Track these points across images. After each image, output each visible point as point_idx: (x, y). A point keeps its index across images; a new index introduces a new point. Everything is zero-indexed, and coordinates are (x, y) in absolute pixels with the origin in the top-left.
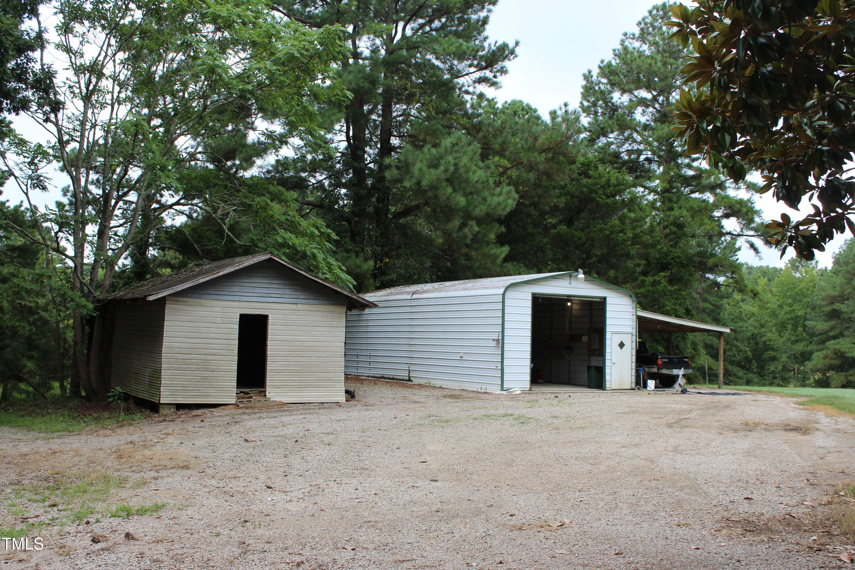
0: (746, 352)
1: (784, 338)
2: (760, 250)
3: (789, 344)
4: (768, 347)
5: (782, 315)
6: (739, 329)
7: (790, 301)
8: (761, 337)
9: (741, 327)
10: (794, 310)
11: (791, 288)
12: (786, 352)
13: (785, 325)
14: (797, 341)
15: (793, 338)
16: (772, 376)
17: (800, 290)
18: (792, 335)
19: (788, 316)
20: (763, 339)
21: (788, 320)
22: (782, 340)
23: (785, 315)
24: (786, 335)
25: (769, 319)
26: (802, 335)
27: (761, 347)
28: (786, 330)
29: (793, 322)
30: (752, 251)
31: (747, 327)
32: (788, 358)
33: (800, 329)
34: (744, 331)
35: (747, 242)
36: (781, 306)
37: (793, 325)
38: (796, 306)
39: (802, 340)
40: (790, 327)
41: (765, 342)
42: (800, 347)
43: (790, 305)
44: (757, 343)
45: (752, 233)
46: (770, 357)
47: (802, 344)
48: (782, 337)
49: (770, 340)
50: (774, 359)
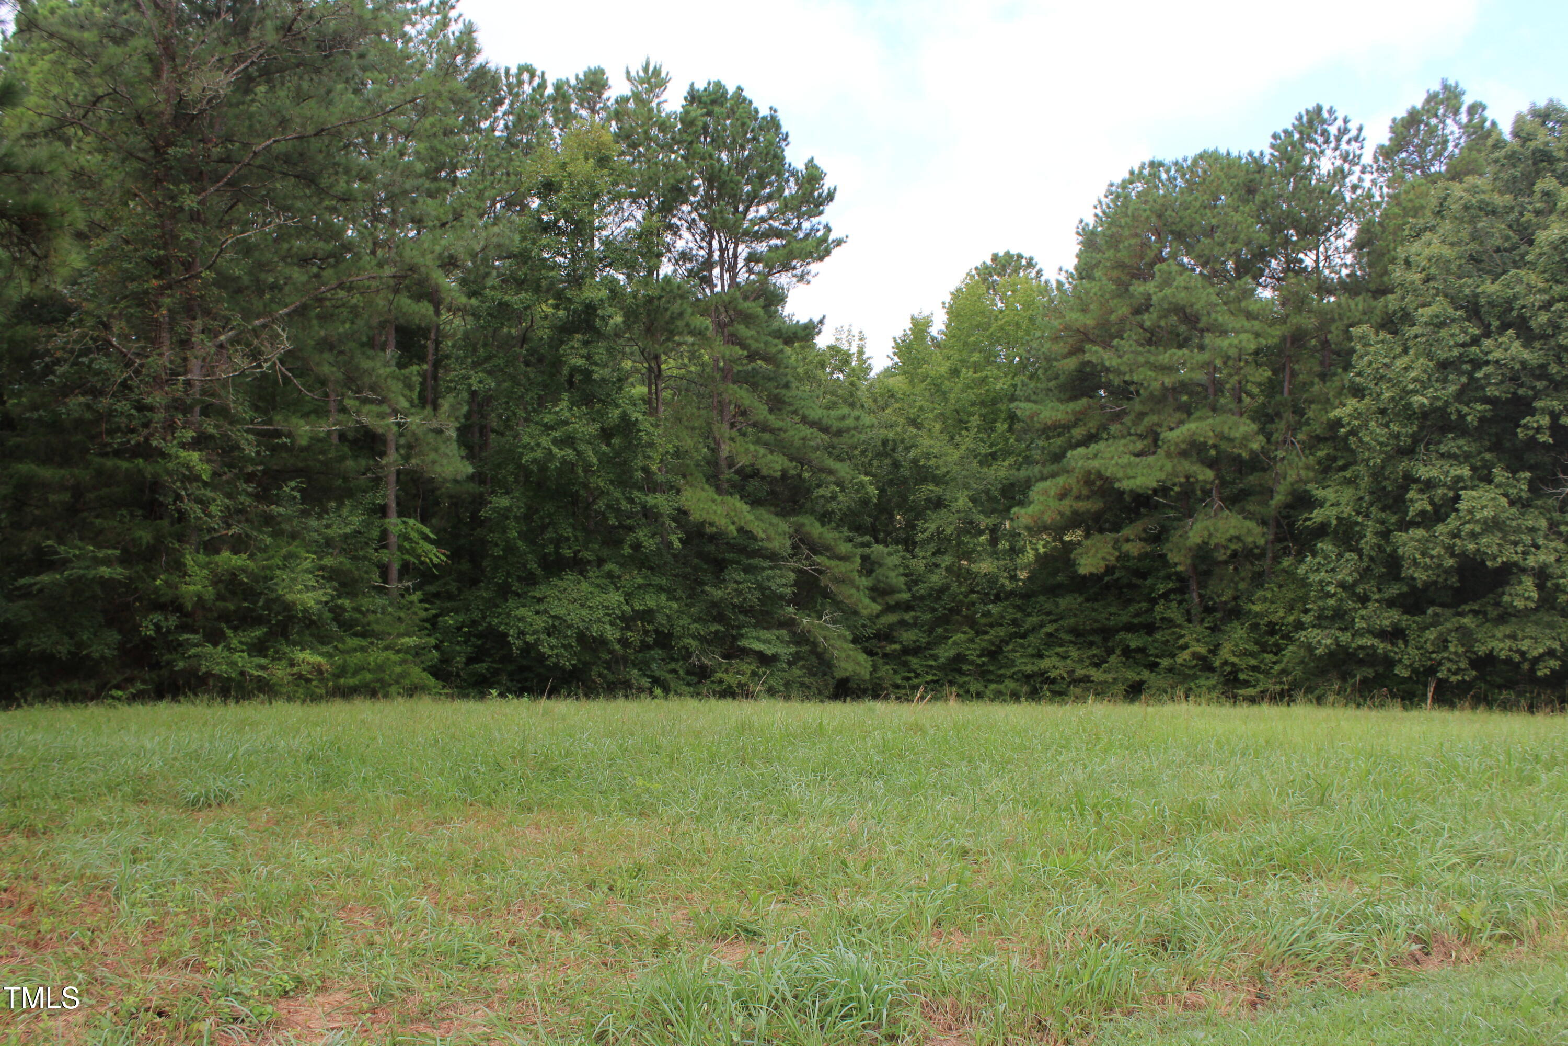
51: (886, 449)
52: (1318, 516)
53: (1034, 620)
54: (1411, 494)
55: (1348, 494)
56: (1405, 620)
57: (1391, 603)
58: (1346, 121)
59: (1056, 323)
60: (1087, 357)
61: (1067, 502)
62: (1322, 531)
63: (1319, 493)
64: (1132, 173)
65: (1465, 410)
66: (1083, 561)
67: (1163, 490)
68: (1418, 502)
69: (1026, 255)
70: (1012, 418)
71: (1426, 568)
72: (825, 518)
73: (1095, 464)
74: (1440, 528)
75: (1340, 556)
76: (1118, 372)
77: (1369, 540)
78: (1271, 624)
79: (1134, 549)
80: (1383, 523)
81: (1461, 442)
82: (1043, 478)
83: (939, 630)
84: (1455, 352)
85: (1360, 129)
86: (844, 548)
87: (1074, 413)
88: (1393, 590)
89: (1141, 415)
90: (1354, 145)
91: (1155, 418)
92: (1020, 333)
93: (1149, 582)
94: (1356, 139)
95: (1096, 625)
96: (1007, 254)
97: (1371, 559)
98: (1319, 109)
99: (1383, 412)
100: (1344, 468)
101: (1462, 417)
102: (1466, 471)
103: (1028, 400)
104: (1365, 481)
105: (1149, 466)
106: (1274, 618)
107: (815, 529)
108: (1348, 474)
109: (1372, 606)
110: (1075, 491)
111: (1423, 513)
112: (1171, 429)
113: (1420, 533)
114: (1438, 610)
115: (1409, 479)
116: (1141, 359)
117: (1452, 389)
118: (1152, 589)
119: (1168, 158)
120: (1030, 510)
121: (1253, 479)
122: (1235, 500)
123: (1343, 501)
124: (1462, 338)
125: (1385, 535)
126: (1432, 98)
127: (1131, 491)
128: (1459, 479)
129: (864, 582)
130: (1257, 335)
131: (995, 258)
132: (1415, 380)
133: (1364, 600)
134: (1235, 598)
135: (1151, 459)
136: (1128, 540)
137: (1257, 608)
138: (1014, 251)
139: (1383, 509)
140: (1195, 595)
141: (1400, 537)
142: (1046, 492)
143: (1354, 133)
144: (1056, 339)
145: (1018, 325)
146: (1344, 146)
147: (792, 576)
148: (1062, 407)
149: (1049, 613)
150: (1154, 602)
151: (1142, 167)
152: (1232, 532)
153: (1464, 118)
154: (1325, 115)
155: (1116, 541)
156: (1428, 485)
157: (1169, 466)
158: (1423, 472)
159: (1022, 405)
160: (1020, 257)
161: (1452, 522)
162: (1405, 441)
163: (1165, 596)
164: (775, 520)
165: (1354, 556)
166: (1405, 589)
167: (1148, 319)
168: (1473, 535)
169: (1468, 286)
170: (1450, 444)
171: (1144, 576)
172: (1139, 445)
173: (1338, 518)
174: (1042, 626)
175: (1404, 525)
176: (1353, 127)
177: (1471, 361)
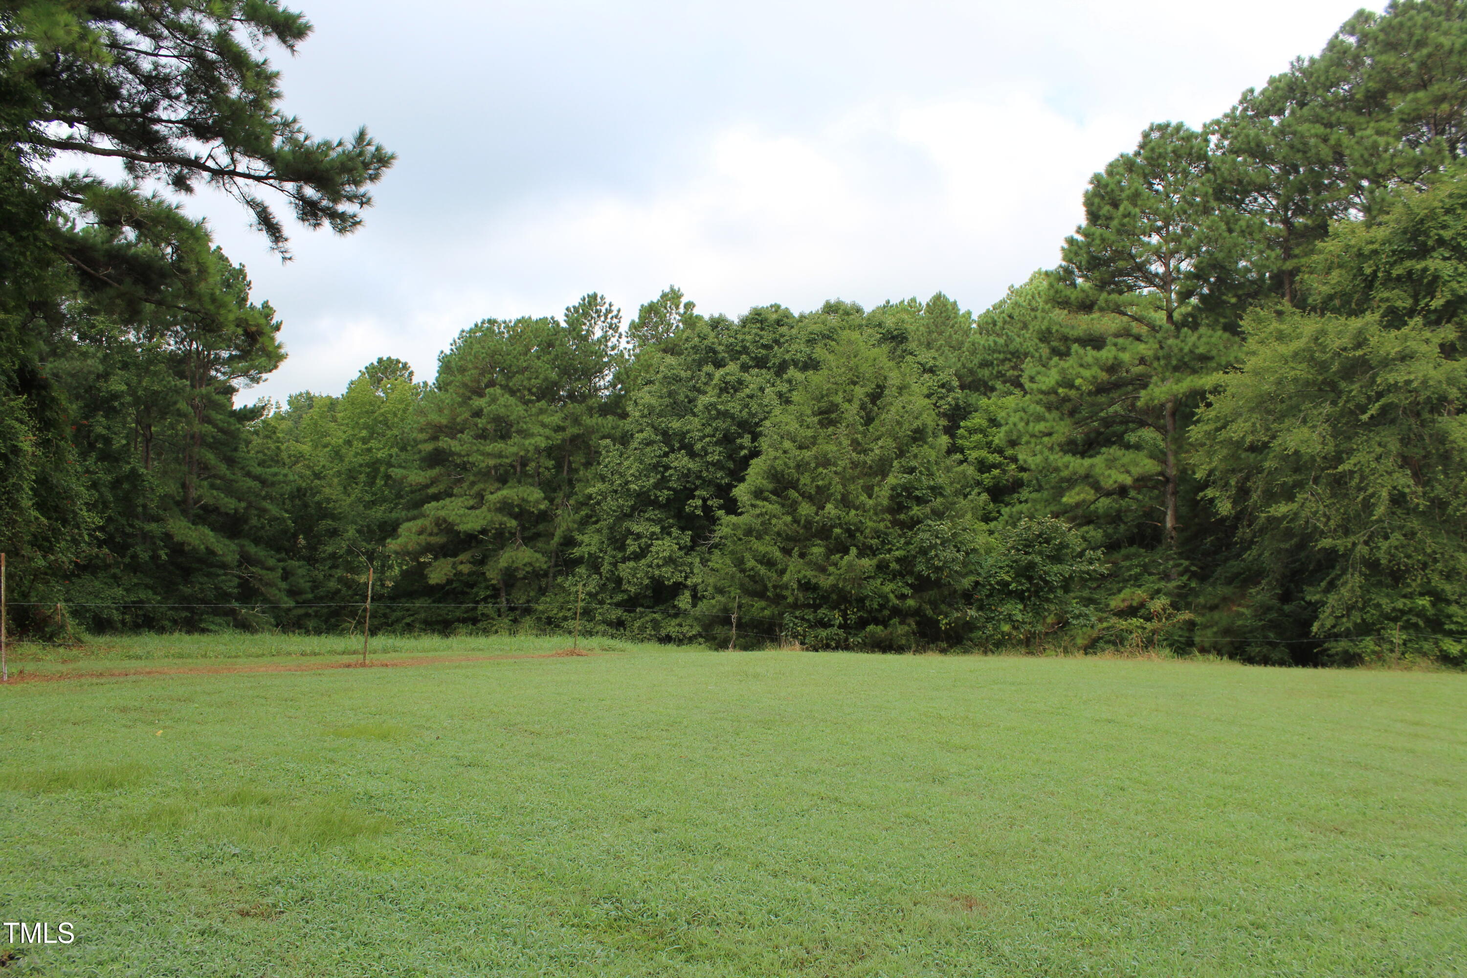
0: (284, 520)
1: (353, 497)
2: (286, 232)
3: (361, 508)
4: (325, 514)
5: (352, 457)
6: (271, 479)
7: (364, 433)
8: (314, 495)
9: (276, 474)
10: (369, 450)
11: (367, 412)
12: (354, 522)
13: (355, 475)
14: (374, 503)
15: (368, 498)
16: (329, 563)
17: (382, 415)
18: (366, 491)
19: (360, 460)
20: (317, 498)
21: (361, 465)
22: (349, 501)
23: (355, 457)
24: (356, 492)
25: (328, 464)
26: (383, 492)
27: (313, 512)
28: (357, 484)
29: (368, 470)
30: (264, 238)
31: (286, 475)
32: (358, 531)
33: (380, 482)
34: (280, 482)
35: (248, 202)
36: (349, 443)
37: (368, 475)
38: (373, 444)
39: (384, 500)
40: (362, 478)
41: (319, 504)
42: (379, 513)
43: (365, 441)
44: (306, 506)
45: (259, 167)
46: (328, 530)
47: (383, 508)
48: (349, 496)
49: (328, 500)
50: (334, 533)
51: (300, 493)
52: (577, 552)
53: (398, 614)
54: (628, 542)
55: (596, 538)
56: (625, 616)
57: (618, 605)
58: (610, 305)
59: (422, 420)
60: (440, 444)
61: (422, 537)
62: (579, 561)
63: (579, 538)
64: (476, 325)
65: (659, 493)
66: (432, 576)
67: (484, 531)
68: (632, 546)
69: (403, 360)
70: (388, 477)
71: (635, 584)
72: (257, 541)
73: (442, 513)
74: (643, 561)
75: (589, 576)
76: (459, 455)
77: (606, 568)
78: (549, 618)
79: (465, 568)
80: (614, 557)
81: (657, 512)
82: (409, 520)
83: (333, 620)
84: (654, 461)
85: (619, 311)
86: (271, 562)
87: (431, 478)
88: (619, 597)
89: (473, 484)
90: (615, 321)
91: (482, 486)
92: (396, 420)
93: (475, 590)
94: (616, 317)
95: (440, 618)
96: (389, 359)
97: (607, 579)
98: (595, 296)
99: (616, 491)
100: (596, 522)
101: (657, 497)
102: (657, 529)
103: (400, 466)
104: (605, 531)
105: (477, 517)
106: (551, 614)
107: (252, 549)
108: (597, 526)
109: (606, 607)
110: (429, 530)
111: (634, 552)
112: (492, 493)
113: (632, 564)
114: (642, 610)
115: (629, 532)
116: (475, 448)
117: (652, 481)
118: (477, 594)
119: (500, 319)
120: (399, 541)
121: (541, 527)
122: (529, 540)
123: (593, 543)
124: (657, 453)
125: (615, 565)
126: (664, 296)
127: (465, 532)
128: (653, 533)
129: (284, 585)
130: (547, 438)
131: (380, 361)
132: (632, 475)
133: (602, 603)
134: (528, 602)
135: (478, 512)
136: (462, 563)
137: (541, 608)
138: (393, 357)
139: (615, 549)
140: (504, 599)
141: (621, 566)
142: (409, 530)
143: (615, 313)
144: (421, 430)
145: (395, 415)
146: (609, 320)
147: (236, 581)
148: (423, 473)
149: (408, 610)
150: (477, 602)
151: (483, 323)
152: (526, 560)
153: (682, 310)
154: (599, 300)
155: (454, 563)
156: (639, 536)
157: (489, 517)
158: (636, 528)
159: (396, 470)
160: (398, 361)
161: (649, 558)
162: (627, 510)
163: (485, 599)
164: (227, 542)
165: (597, 577)
166: (626, 597)
167: (481, 422)
168: (658, 566)
169: (663, 422)
170: (651, 513)
171: (472, 586)
172: (471, 502)
173: (589, 553)
174: (403, 618)
175: (624, 560)
176: (615, 309)
177: (663, 466)
